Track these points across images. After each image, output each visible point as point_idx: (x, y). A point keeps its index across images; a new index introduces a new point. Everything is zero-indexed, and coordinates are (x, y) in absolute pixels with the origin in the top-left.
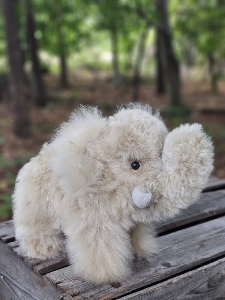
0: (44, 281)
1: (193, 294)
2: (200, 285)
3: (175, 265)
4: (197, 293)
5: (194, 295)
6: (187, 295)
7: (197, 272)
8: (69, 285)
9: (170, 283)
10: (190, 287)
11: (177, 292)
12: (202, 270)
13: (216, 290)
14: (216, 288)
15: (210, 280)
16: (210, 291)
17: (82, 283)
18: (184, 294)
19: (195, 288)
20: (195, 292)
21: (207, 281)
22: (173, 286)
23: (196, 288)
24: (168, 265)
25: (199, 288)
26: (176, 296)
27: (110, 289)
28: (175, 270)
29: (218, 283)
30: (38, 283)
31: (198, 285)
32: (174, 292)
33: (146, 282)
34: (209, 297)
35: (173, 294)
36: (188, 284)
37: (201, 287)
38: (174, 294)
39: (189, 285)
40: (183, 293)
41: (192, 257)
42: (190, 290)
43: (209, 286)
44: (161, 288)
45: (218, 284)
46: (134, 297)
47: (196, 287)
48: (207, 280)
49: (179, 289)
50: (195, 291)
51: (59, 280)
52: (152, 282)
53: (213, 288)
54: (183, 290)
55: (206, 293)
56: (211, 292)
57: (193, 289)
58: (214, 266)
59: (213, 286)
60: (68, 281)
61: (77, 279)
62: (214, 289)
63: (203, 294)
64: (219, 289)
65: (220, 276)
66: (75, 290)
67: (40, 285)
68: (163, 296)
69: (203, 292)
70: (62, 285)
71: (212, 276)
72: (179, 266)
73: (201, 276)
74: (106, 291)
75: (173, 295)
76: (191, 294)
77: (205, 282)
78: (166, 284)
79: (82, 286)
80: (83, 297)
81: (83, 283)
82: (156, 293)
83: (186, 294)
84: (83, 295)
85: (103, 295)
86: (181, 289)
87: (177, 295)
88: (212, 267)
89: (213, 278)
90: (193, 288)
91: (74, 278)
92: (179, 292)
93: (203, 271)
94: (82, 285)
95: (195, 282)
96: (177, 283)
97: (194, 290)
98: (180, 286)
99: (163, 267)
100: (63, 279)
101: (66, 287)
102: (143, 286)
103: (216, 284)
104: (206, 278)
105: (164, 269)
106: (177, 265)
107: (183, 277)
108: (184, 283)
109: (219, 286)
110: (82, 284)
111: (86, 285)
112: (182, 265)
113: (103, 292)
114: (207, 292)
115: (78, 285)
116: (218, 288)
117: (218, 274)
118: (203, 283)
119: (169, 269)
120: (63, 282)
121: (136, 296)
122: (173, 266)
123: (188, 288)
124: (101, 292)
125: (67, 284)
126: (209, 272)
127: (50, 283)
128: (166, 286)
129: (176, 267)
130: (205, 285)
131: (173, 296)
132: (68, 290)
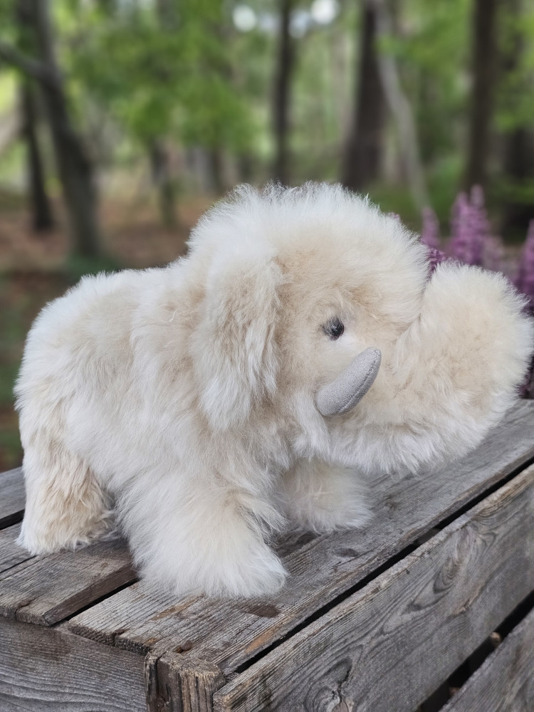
0: (61, 640)
1: (413, 610)
2: (423, 589)
3: (366, 550)
4: (418, 607)
5: (414, 614)
6: (403, 616)
7: (416, 560)
8: (150, 633)
9: (376, 591)
10: (407, 595)
11: (390, 608)
12: (423, 554)
13: (446, 597)
14: (445, 592)
15: (437, 576)
16: (437, 601)
17: (180, 621)
18: (399, 613)
19: (415, 596)
20: (415, 606)
21: (433, 578)
22: (382, 595)
23: (417, 597)
24: (353, 554)
25: (420, 597)
26: (387, 620)
27: (259, 622)
28: (373, 562)
29: (449, 581)
30: (34, 653)
31: (420, 589)
32: (384, 609)
33: (329, 594)
34: (436, 616)
35: (382, 614)
36: (404, 589)
37: (423, 593)
38: (384, 615)
39: (407, 590)
40: (397, 609)
41: (390, 531)
42: (407, 603)
43: (436, 590)
44: (363, 602)
45: (448, 584)
46: (320, 630)
47: (417, 594)
48: (432, 575)
49: (390, 603)
50: (416, 603)
51: (113, 628)
52: (339, 594)
53: (441, 594)
54: (398, 603)
55: (432, 607)
56: (439, 602)
57: (412, 599)
58: (441, 543)
59: (443, 590)
60: (141, 624)
61: (161, 617)
62: (443, 597)
63: (428, 609)
64: (449, 595)
65: (450, 564)
66: (173, 640)
67: (46, 655)
68: (367, 621)
69: (428, 606)
70: (132, 636)
71: (440, 566)
72: (377, 551)
73: (423, 568)
74: (253, 627)
75: (382, 617)
76: (409, 612)
77: (430, 581)
78: (369, 593)
79: (185, 628)
80: (205, 650)
81: (183, 622)
82: (355, 615)
83: (403, 614)
84: (203, 646)
85: (252, 636)
86: (394, 602)
87: (388, 616)
88: (438, 545)
89: (440, 572)
90: (411, 596)
91: (152, 616)
92: (392, 609)
93: (426, 556)
94: (184, 626)
95: (416, 582)
96: (388, 588)
97: (414, 601)
98: (392, 595)
99: (344, 560)
100: (124, 624)
101: (145, 637)
102: (325, 604)
103: (445, 584)
104: (431, 573)
105: (350, 561)
106: (372, 551)
107: (396, 572)
108: (398, 587)
109: (449, 589)
110: (180, 623)
111: (192, 624)
112: (382, 548)
113: (246, 631)
114: (434, 603)
115: (173, 629)
116: (448, 593)
117: (448, 559)
118: (427, 585)
119: (359, 560)
120: (128, 629)
121: (322, 628)
122: (365, 554)
123: (405, 597)
124: (241, 631)
125: (142, 631)
126: (436, 557)
127: (87, 640)
128: (371, 597)
129: (372, 555)
130: (430, 588)
131: (382, 620)
132: (155, 643)
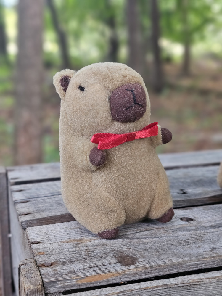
8: (48, 249)
27: (112, 266)
46: (154, 288)
51: (38, 239)
60: (51, 242)
61: (67, 242)
66: (51, 258)
70: (38, 247)
80: (56, 270)
81: (74, 249)
84: (58, 267)
85: (94, 273)
91: (65, 240)
94: (70, 252)
101: (42, 250)
110: (70, 249)
111: (76, 252)
113: (95, 268)
115: (62, 251)
120: (43, 243)
121: (158, 287)
124: (92, 267)
125: (46, 246)
132: (41, 255)
